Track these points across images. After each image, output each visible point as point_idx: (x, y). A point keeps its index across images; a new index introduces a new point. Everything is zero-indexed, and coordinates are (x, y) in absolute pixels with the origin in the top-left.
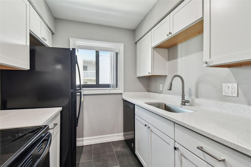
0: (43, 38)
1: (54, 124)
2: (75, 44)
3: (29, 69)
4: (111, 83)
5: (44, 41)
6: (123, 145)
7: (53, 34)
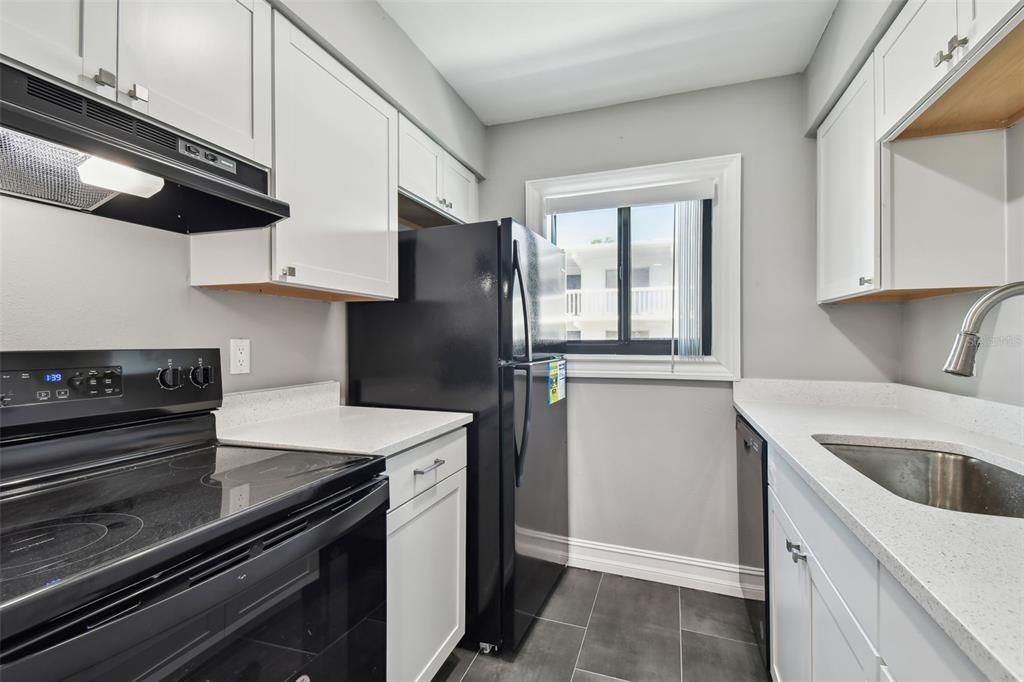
0: (441, 202)
1: (436, 462)
2: (541, 199)
3: (397, 297)
4: (676, 336)
5: (445, 209)
6: (732, 617)
7: (480, 179)
